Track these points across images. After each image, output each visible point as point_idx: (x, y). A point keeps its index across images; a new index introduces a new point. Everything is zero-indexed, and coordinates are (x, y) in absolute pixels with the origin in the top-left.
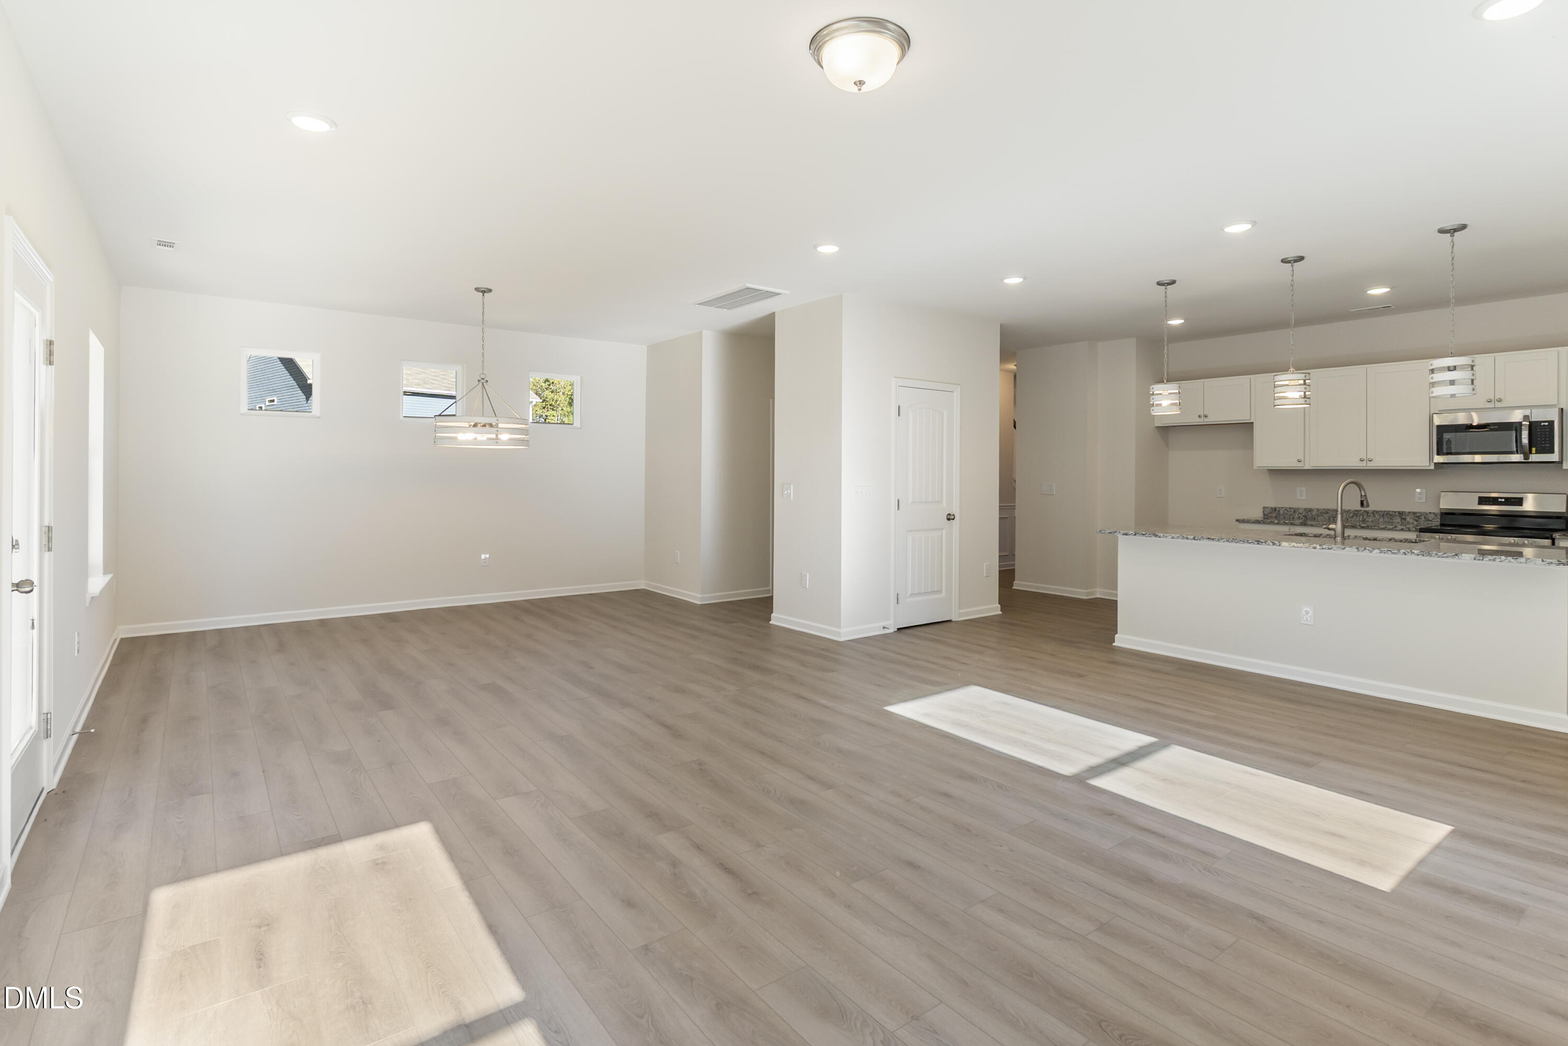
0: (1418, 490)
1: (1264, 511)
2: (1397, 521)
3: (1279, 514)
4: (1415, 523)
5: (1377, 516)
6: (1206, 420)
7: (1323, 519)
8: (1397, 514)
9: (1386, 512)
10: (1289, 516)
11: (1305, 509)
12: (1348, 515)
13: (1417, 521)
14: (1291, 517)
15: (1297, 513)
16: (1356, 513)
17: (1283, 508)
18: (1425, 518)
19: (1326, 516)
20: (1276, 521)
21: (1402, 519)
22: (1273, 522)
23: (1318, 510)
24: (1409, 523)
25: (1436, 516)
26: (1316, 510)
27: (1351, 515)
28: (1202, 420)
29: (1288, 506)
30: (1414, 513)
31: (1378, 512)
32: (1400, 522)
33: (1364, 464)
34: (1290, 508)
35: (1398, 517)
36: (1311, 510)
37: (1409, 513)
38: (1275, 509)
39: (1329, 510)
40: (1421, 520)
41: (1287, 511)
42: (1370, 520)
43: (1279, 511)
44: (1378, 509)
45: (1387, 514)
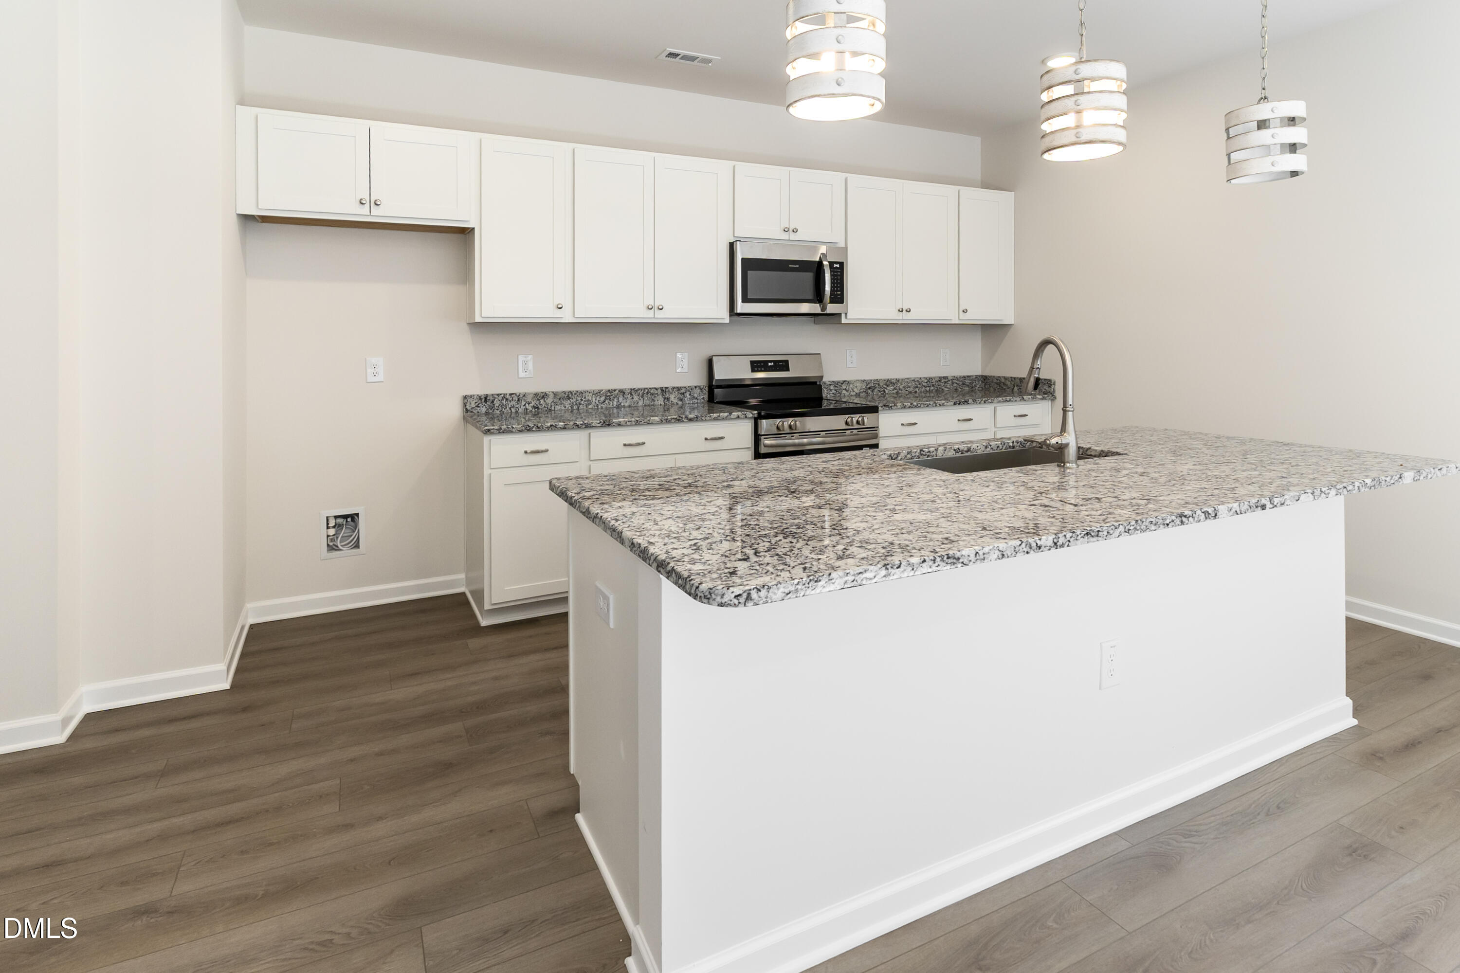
0: (679, 355)
1: (465, 405)
2: (660, 402)
3: (492, 407)
4: (680, 403)
5: (636, 398)
6: (375, 211)
7: (563, 408)
8: (659, 391)
9: (647, 390)
10: (510, 409)
11: (536, 395)
12: (598, 399)
13: (681, 400)
14: (513, 410)
15: (523, 403)
16: (609, 394)
17: (498, 395)
18: (690, 395)
19: (567, 403)
20: (561, 424)
21: (665, 399)
22: (556, 426)
23: (555, 394)
24: (674, 404)
25: (702, 391)
26: (552, 396)
27: (603, 398)
28: (365, 210)
29: (507, 390)
30: (679, 389)
31: (637, 391)
32: (663, 404)
33: (650, 314)
34: (511, 394)
35: (661, 396)
36: (544, 396)
37: (674, 388)
38: (486, 398)
39: (571, 392)
40: (686, 399)
41: (507, 399)
42: (627, 404)
43: (493, 402)
44: (637, 386)
45: (647, 393)
